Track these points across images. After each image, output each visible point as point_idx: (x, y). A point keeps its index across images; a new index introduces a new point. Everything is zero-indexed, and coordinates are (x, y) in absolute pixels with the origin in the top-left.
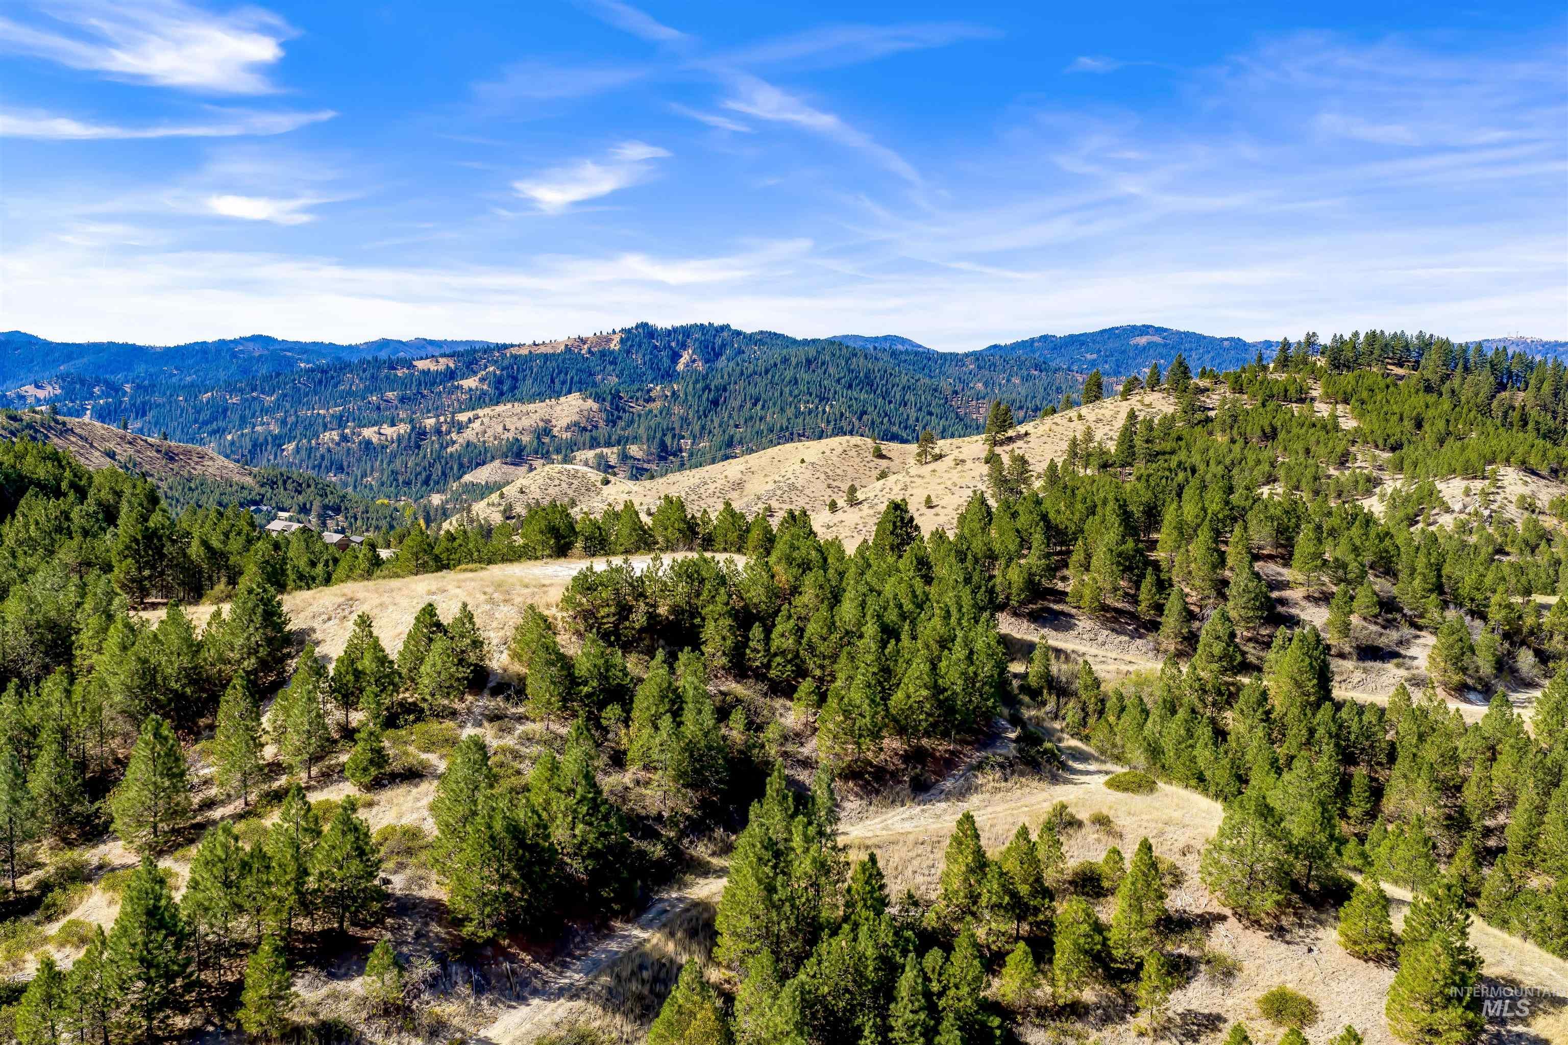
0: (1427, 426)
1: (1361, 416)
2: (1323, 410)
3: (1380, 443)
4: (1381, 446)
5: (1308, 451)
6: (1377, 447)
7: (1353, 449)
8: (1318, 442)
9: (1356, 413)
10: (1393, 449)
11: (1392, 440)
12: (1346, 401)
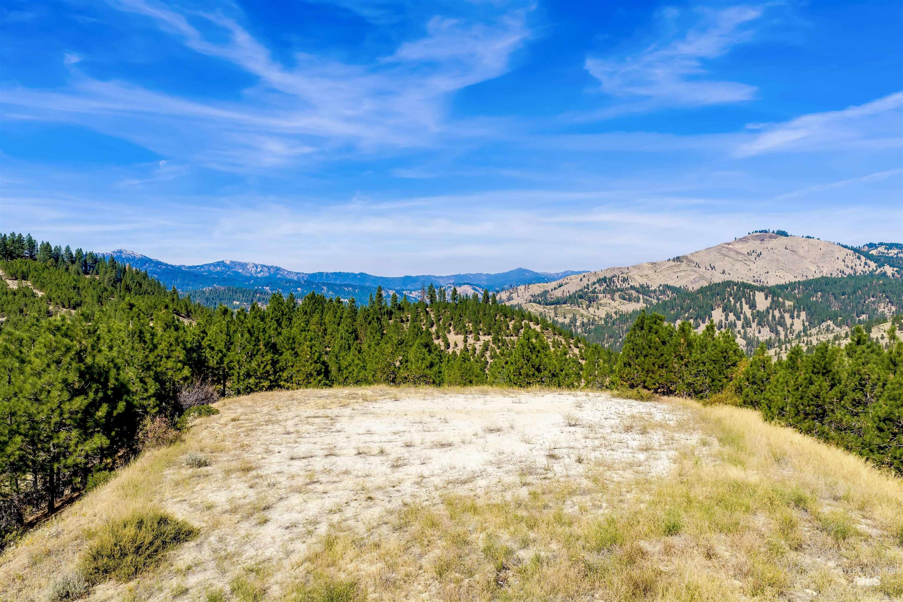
0: (83, 293)
1: (42, 287)
2: (13, 285)
3: (66, 304)
4: (67, 306)
5: (21, 311)
6: (64, 307)
7: (51, 308)
8: (26, 305)
9: (38, 284)
10: (74, 308)
11: (72, 302)
12: (25, 277)
